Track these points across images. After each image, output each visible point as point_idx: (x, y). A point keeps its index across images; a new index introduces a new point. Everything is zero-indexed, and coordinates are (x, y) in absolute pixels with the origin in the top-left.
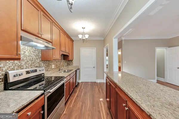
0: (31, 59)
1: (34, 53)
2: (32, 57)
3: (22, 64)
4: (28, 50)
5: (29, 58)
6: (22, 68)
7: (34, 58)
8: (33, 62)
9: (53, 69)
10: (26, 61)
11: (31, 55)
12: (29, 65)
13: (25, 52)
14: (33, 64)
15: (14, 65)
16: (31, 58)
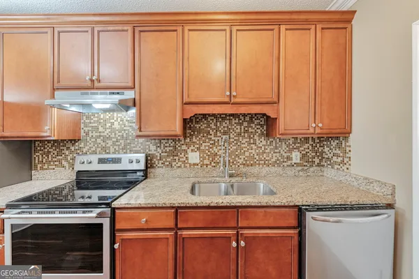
0: (125, 136)
1: (130, 124)
2: (126, 132)
3: (107, 145)
4: (119, 119)
5: (121, 134)
6: (107, 151)
7: (131, 134)
8: (128, 141)
9: (194, 164)
10: (115, 140)
11: (125, 128)
12: (121, 147)
13: (113, 124)
14: (128, 147)
15: (96, 145)
16: (125, 134)
